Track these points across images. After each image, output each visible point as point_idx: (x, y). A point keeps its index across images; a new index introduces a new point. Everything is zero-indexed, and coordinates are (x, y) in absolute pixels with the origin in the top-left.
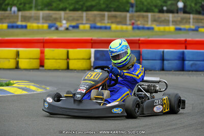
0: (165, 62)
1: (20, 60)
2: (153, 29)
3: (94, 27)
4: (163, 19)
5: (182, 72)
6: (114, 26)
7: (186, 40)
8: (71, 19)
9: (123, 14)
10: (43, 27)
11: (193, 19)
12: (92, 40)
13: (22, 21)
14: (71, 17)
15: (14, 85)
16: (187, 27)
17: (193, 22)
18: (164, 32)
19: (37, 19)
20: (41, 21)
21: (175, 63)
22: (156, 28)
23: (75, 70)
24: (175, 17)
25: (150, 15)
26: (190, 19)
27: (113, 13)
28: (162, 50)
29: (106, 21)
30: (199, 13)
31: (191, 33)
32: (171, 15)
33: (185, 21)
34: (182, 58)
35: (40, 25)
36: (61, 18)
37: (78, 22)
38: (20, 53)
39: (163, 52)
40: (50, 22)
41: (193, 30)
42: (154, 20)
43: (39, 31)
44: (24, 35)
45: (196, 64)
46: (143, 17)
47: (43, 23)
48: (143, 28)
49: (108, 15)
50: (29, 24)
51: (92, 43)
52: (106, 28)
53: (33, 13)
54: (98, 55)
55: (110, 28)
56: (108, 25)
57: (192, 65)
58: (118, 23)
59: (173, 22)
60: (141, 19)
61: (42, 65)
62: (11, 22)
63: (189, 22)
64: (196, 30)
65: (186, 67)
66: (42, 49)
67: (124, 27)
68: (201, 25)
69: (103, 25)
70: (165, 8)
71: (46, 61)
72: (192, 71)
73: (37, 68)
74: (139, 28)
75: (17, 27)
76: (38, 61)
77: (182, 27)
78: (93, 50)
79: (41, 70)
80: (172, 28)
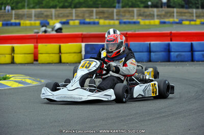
0: (152, 54)
1: (15, 55)
2: (139, 23)
3: (83, 23)
4: (148, 13)
5: (168, 63)
6: (102, 22)
7: (171, 33)
8: (61, 15)
9: (110, 10)
10: (35, 23)
11: (177, 13)
12: (82, 34)
13: (15, 19)
14: (61, 13)
15: (11, 79)
16: (171, 20)
17: (177, 16)
18: (150, 25)
19: (29, 17)
20: (33, 18)
21: (161, 55)
22: (142, 22)
23: (67, 63)
24: (159, 11)
25: (135, 10)
26: (173, 12)
27: (101, 9)
28: (149, 42)
29: (94, 17)
30: (182, 7)
31: (175, 26)
32: (155, 10)
33: (169, 14)
34: (168, 49)
35: (33, 22)
36: (52, 15)
37: (68, 18)
38: (15, 49)
39: (150, 44)
40: (42, 19)
41: (177, 23)
42: (140, 15)
43: (31, 27)
44: (18, 31)
45: (181, 55)
46: (129, 12)
47: (35, 20)
48: (130, 23)
49: (96, 11)
50: (22, 22)
51: (82, 38)
52: (94, 23)
53: (26, 11)
54: (89, 49)
55: (98, 23)
56: (96, 20)
57: (177, 56)
58: (106, 18)
59: (158, 15)
60: (127, 14)
61: (36, 59)
62: (5, 20)
63: (173, 16)
64: (180, 23)
65: (173, 58)
66: (36, 44)
67: (112, 22)
68: (184, 18)
69: (92, 20)
70: (150, 3)
71: (39, 55)
72: (178, 62)
73: (32, 62)
74: (125, 23)
75: (11, 24)
76: (32, 56)
77: (166, 20)
78: (83, 44)
79: (35, 64)
80: (157, 22)
